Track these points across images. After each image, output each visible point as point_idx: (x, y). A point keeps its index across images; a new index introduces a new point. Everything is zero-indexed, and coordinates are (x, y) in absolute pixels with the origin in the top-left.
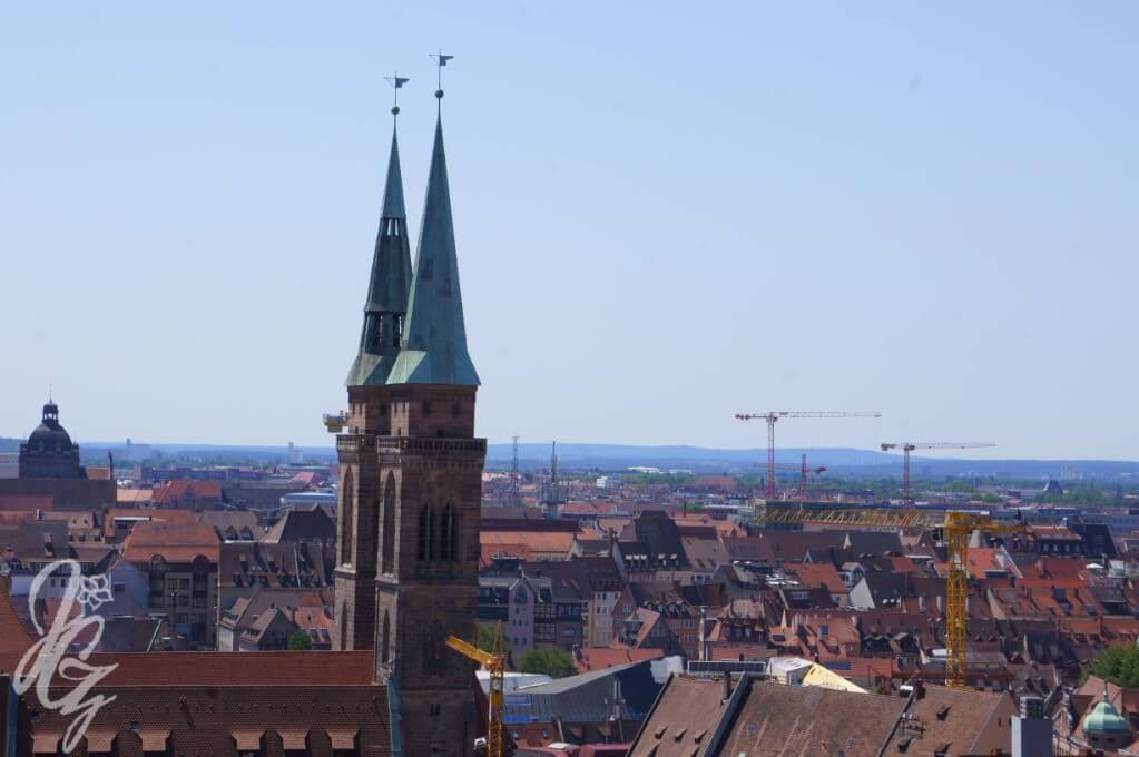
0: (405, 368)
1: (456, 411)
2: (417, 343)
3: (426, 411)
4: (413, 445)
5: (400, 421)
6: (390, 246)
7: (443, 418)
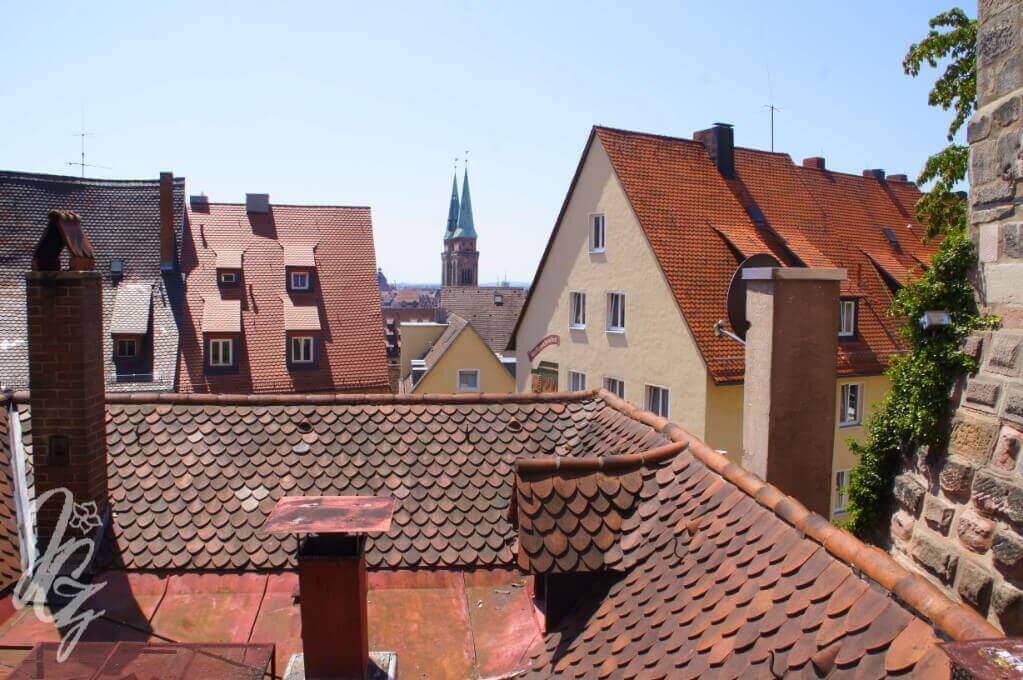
0: (458, 232)
1: (471, 244)
2: (460, 227)
3: (463, 244)
4: (459, 253)
5: (457, 247)
6: (454, 203)
7: (467, 246)
